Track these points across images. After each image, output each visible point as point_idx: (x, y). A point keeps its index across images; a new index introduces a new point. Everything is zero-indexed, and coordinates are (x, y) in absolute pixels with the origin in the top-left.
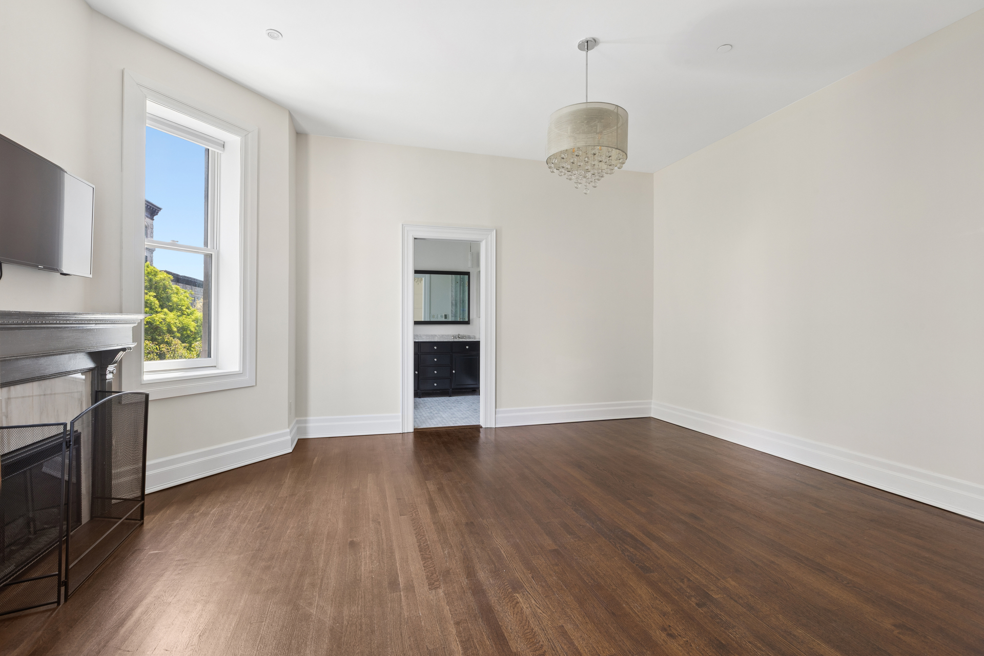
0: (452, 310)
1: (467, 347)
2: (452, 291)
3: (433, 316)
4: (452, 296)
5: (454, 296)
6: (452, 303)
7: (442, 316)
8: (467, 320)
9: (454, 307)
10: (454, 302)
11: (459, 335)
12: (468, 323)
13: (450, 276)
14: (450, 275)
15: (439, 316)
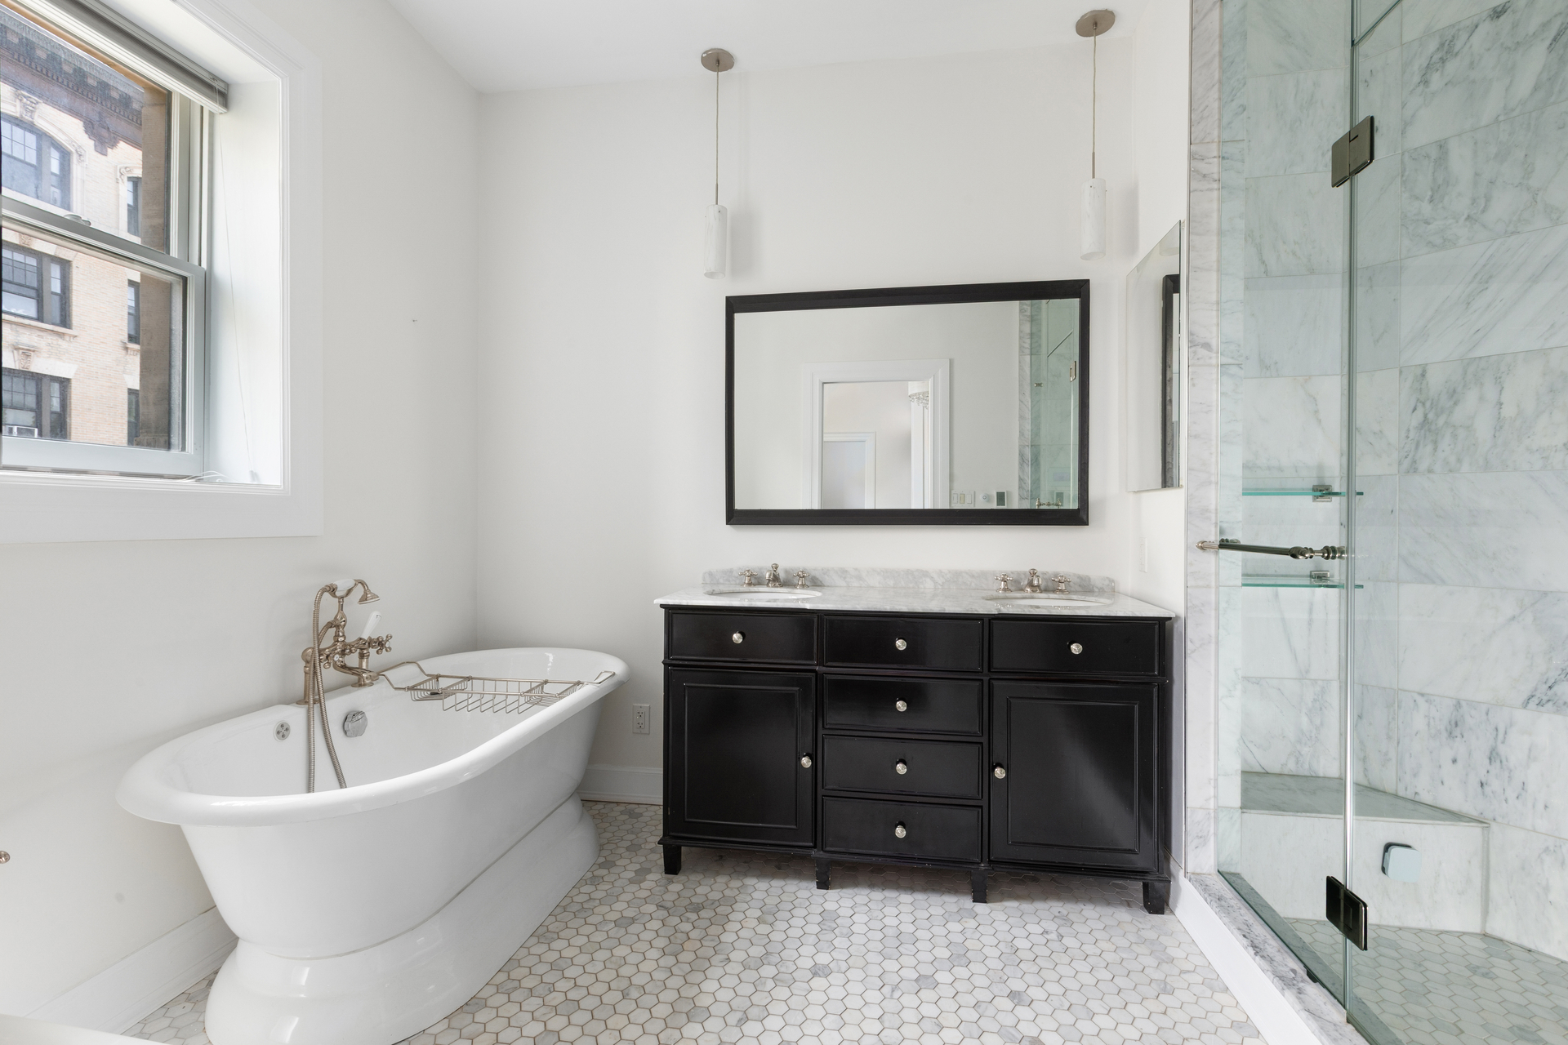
0: (1021, 479)
1: (1076, 649)
2: (1022, 417)
3: (962, 497)
4: (1022, 434)
5: (1028, 434)
6: (1022, 455)
7: (987, 498)
8: (1071, 504)
9: (1028, 469)
10: (1028, 452)
11: (1033, 573)
12: (1077, 517)
13: (1014, 306)
14: (1017, 303)
15: (980, 497)
